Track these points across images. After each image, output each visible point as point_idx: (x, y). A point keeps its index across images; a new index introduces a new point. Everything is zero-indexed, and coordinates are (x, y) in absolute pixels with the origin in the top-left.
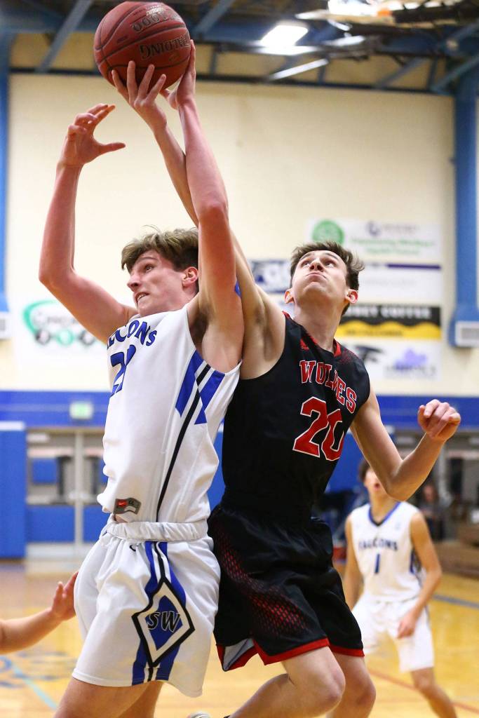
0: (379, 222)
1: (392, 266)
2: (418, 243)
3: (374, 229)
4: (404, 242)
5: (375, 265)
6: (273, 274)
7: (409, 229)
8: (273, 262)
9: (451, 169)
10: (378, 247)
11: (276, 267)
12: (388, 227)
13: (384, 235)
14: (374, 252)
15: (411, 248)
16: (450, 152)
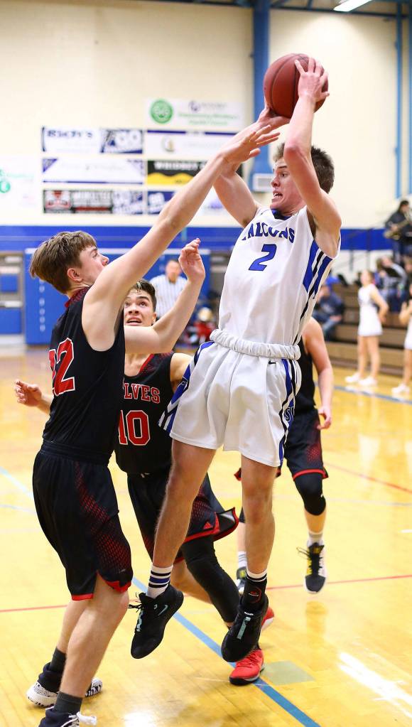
0: (198, 101)
1: (207, 133)
2: (226, 117)
3: (194, 106)
4: (216, 116)
5: (196, 133)
6: (122, 139)
7: (219, 106)
8: (122, 130)
9: (250, 62)
10: (197, 119)
11: (124, 134)
12: (205, 105)
13: (202, 111)
14: (196, 123)
15: (223, 120)
16: (249, 50)
